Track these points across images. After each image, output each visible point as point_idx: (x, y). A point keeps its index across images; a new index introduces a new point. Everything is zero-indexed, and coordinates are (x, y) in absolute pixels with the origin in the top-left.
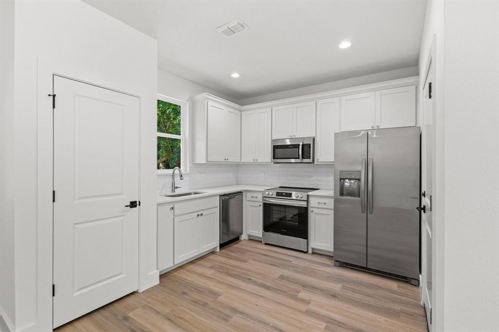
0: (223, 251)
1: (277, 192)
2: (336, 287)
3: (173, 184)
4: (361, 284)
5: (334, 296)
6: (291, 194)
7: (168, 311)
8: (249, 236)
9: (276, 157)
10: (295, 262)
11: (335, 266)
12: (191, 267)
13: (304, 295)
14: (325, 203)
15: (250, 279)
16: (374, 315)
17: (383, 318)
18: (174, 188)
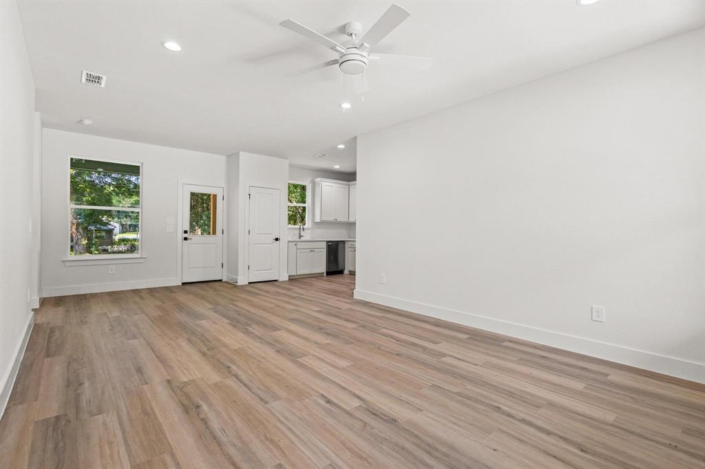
0: (329, 277)
3: (300, 234)
8: (350, 271)
18: (300, 236)
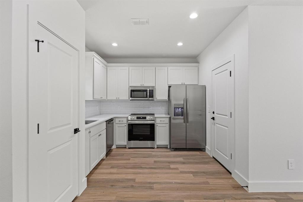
0: (108, 157)
1: (137, 117)
2: (181, 159)
4: (188, 156)
5: (184, 163)
6: (146, 117)
7: (115, 198)
8: (117, 145)
9: (132, 97)
10: (153, 153)
11: (172, 151)
12: (97, 171)
13: (172, 166)
14: (164, 121)
15: (141, 167)
16: (203, 165)
17: (206, 165)
